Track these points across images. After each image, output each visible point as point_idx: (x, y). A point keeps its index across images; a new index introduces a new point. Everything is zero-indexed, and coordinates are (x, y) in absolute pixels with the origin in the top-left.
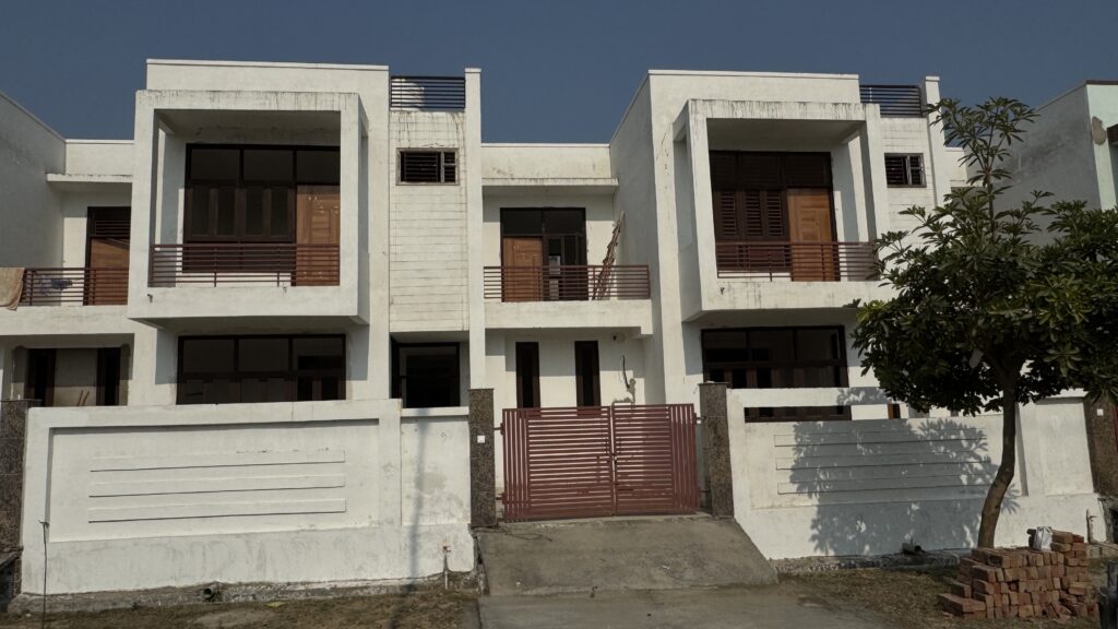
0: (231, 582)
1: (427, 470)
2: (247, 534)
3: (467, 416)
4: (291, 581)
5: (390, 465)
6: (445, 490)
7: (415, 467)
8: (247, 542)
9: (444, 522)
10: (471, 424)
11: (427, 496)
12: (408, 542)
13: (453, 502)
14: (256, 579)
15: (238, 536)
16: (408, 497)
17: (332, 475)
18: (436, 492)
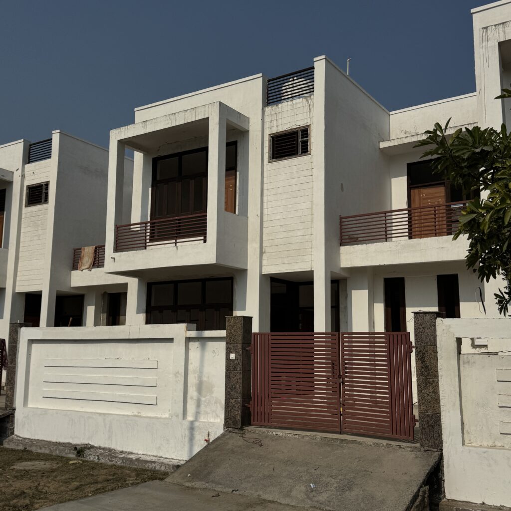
0: (95, 445)
1: (205, 379)
2: (104, 414)
3: (224, 337)
4: (125, 450)
5: (178, 372)
6: (214, 395)
7: (196, 375)
8: (104, 420)
9: (212, 420)
10: (227, 343)
11: (203, 399)
12: (187, 433)
13: (218, 405)
14: (107, 446)
15: (100, 414)
16: (192, 398)
17: (149, 378)
18: (208, 397)
